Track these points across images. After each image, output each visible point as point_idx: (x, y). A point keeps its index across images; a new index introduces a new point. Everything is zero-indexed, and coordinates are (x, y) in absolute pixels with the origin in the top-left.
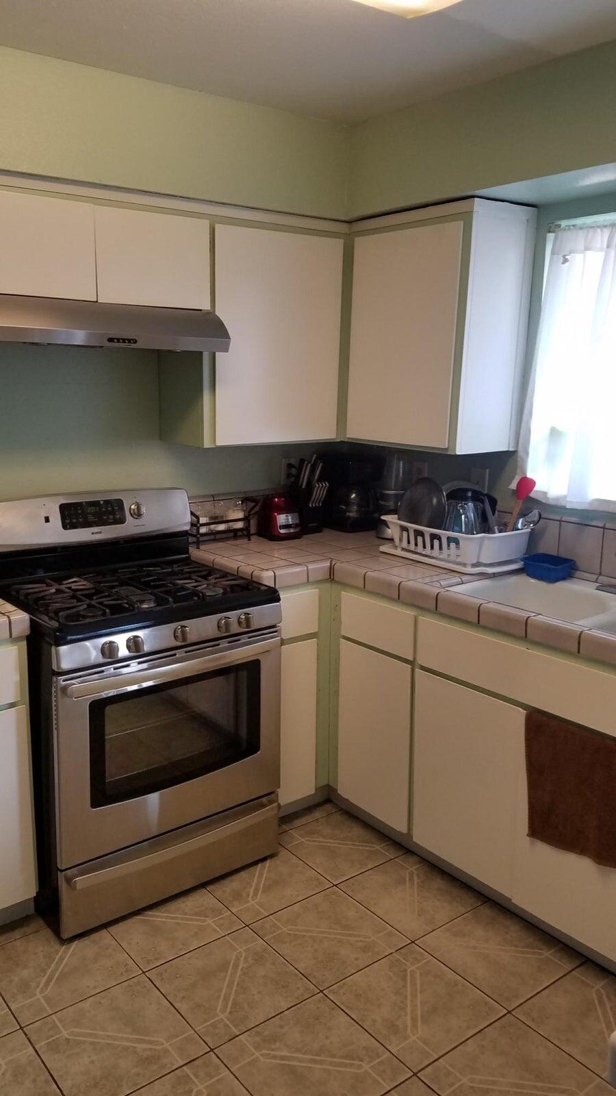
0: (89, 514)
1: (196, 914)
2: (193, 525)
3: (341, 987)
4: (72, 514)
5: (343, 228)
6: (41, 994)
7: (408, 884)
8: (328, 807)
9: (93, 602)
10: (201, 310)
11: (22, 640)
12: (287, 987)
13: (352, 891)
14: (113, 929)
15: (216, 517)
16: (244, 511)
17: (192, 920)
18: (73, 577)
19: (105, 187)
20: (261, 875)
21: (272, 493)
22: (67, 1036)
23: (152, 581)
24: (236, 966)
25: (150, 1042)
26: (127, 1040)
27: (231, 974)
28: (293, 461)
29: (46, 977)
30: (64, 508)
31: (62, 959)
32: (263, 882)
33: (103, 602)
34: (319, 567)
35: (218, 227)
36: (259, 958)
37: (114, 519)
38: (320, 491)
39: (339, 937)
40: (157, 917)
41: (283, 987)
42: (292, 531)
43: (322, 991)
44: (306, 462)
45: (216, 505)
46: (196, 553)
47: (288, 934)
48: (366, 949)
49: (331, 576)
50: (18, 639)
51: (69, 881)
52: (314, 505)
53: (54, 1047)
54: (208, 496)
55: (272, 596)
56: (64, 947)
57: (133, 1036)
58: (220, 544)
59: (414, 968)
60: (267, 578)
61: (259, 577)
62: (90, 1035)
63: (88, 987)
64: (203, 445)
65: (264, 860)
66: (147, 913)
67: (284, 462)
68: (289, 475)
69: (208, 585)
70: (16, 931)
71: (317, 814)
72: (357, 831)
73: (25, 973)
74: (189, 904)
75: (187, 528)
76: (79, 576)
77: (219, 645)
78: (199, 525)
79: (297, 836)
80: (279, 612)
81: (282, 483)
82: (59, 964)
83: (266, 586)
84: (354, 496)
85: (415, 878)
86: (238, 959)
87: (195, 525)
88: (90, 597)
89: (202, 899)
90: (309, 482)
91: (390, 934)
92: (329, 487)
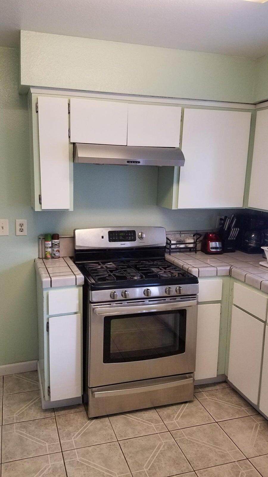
0: (120, 236)
1: (147, 420)
2: (167, 243)
3: (204, 471)
4: (114, 236)
5: (252, 107)
6: (74, 439)
7: (253, 430)
8: (224, 385)
9: (112, 274)
10: (175, 148)
11: (81, 287)
12: (179, 464)
13: (224, 427)
14: (111, 418)
15: (180, 241)
16: (194, 239)
17: (146, 422)
18: (110, 262)
19: (134, 95)
20: (182, 409)
21: (210, 232)
22: (78, 460)
23: (141, 267)
24: (159, 448)
25: (111, 473)
26: (102, 469)
27: (155, 451)
28: (223, 217)
29: (78, 432)
30: (110, 233)
31: (87, 426)
32: (182, 413)
33: (115, 274)
34: (224, 269)
35: (185, 110)
36: (170, 448)
37: (131, 238)
38: (234, 232)
39: (211, 447)
40: (131, 417)
41: (177, 464)
42: (219, 250)
43: (194, 471)
44: (228, 218)
45: (181, 235)
46: (167, 256)
47: (187, 440)
48: (223, 456)
49: (230, 274)
50: (79, 286)
51: (93, 392)
52: (231, 239)
53: (71, 464)
54: (178, 231)
55: (194, 280)
56: (89, 421)
57: (104, 468)
58: (181, 254)
59: (243, 472)
60: (194, 272)
61: (190, 271)
62: (88, 462)
63: (93, 441)
64: (172, 208)
65: (186, 402)
66: (127, 414)
67: (218, 218)
68: (220, 224)
69: (164, 272)
70: (73, 410)
71: (217, 387)
72: (235, 399)
73: (71, 429)
74: (146, 415)
75: (165, 245)
76: (113, 262)
77: (176, 299)
78: (171, 244)
79: (205, 395)
80: (197, 288)
81: (217, 227)
82: (85, 428)
83: (193, 275)
84: (253, 235)
85: (258, 428)
86: (160, 445)
87: (169, 244)
88: (111, 271)
89: (152, 414)
90: (229, 228)
91: (237, 452)
92: (239, 231)
